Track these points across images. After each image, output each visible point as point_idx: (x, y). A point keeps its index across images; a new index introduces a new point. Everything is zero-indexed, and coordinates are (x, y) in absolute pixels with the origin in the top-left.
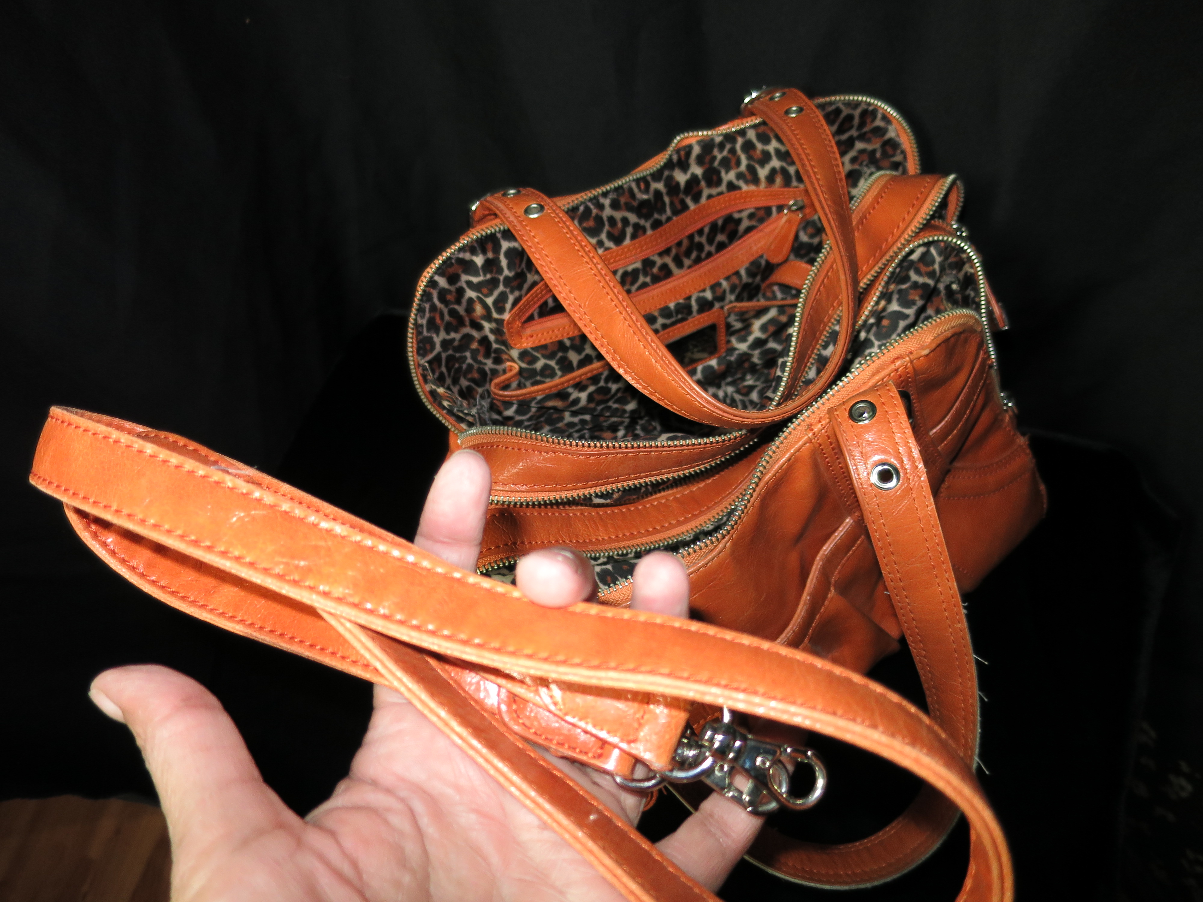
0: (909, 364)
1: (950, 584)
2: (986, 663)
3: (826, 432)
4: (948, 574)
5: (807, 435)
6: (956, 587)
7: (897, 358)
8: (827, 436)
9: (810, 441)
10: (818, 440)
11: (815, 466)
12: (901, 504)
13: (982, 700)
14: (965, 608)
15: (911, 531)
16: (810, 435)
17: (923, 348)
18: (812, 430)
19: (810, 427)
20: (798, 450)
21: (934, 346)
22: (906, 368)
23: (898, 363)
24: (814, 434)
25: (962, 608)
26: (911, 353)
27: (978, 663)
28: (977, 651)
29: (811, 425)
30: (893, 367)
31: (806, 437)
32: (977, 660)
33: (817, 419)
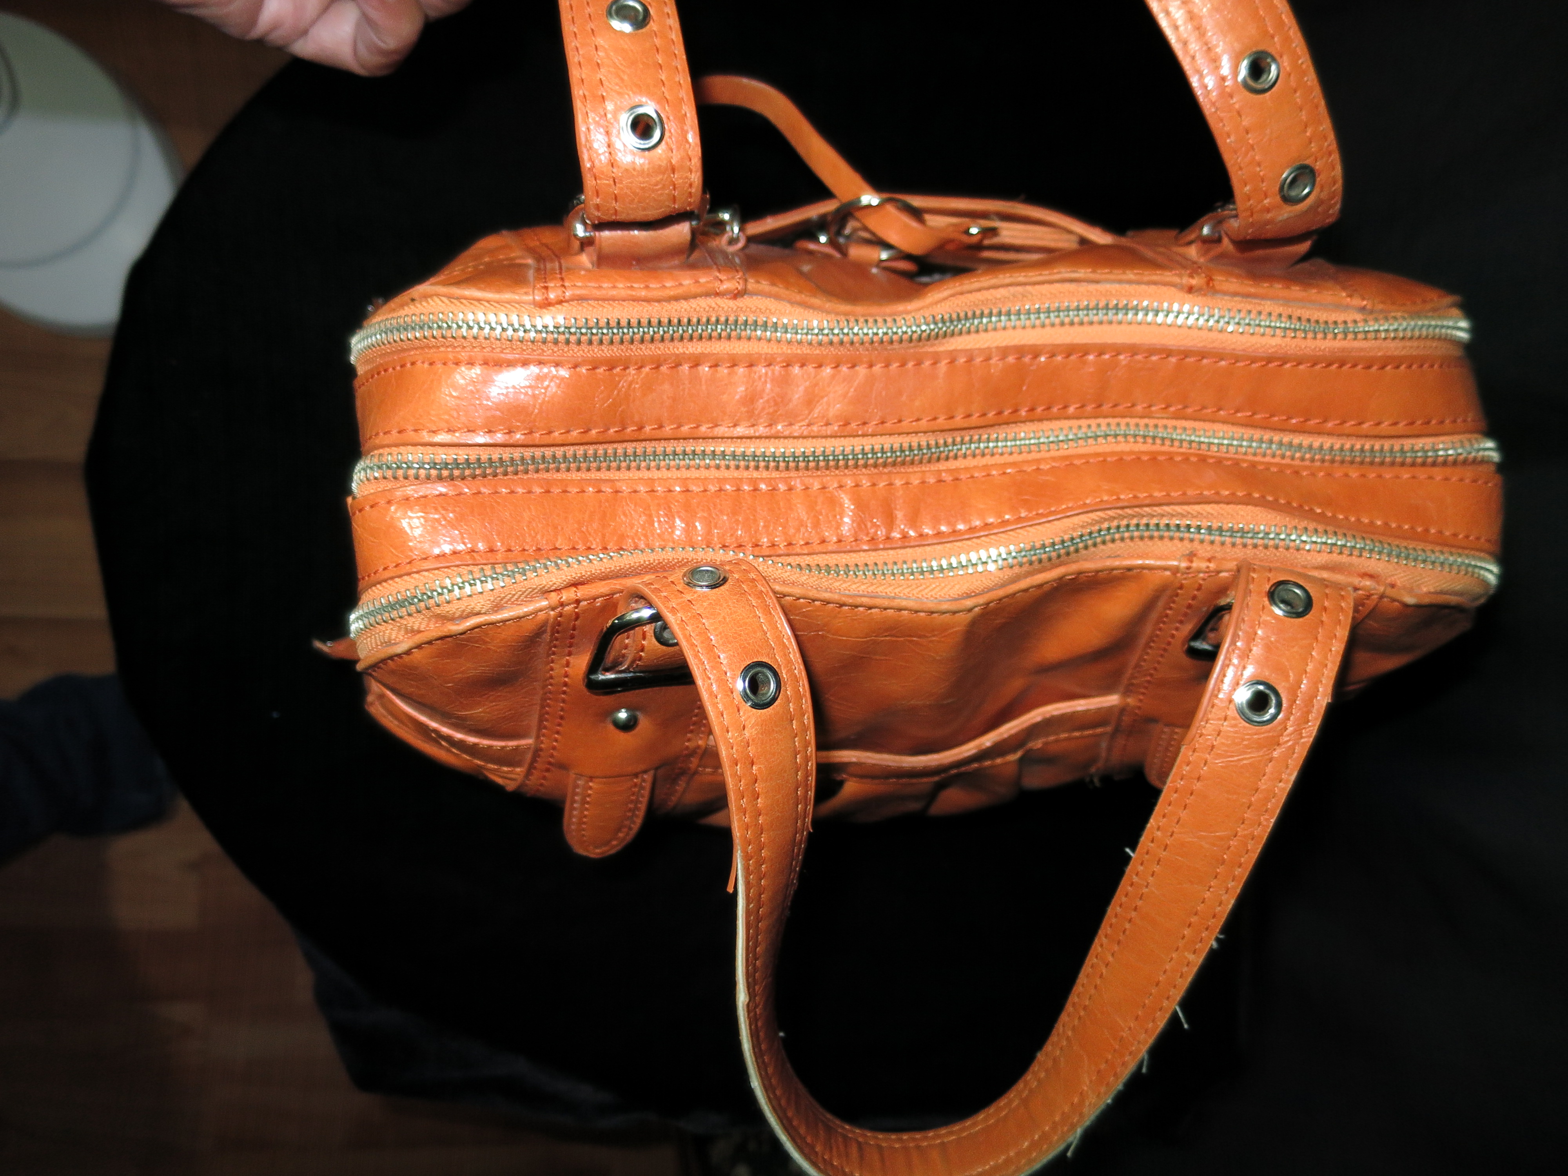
0: (1375, 597)
1: (1224, 898)
2: (1186, 1026)
3: (1204, 579)
4: (1233, 883)
5: (1180, 561)
6: (1230, 906)
7: (1371, 576)
8: (1200, 585)
9: (1175, 570)
10: (1185, 579)
11: (1149, 606)
12: (1250, 753)
13: (1140, 1067)
14: (1218, 940)
15: (1235, 797)
16: (1184, 565)
17: (1410, 591)
18: (1191, 561)
19: (1191, 556)
20: (1151, 568)
21: (1427, 600)
22: (1368, 597)
23: (1368, 583)
24: (1188, 568)
25: (1214, 937)
26: (1393, 586)
27: (1174, 1018)
28: (1185, 1003)
29: (1195, 555)
30: (1356, 581)
31: (1175, 563)
32: (1175, 1014)
33: (1208, 555)
